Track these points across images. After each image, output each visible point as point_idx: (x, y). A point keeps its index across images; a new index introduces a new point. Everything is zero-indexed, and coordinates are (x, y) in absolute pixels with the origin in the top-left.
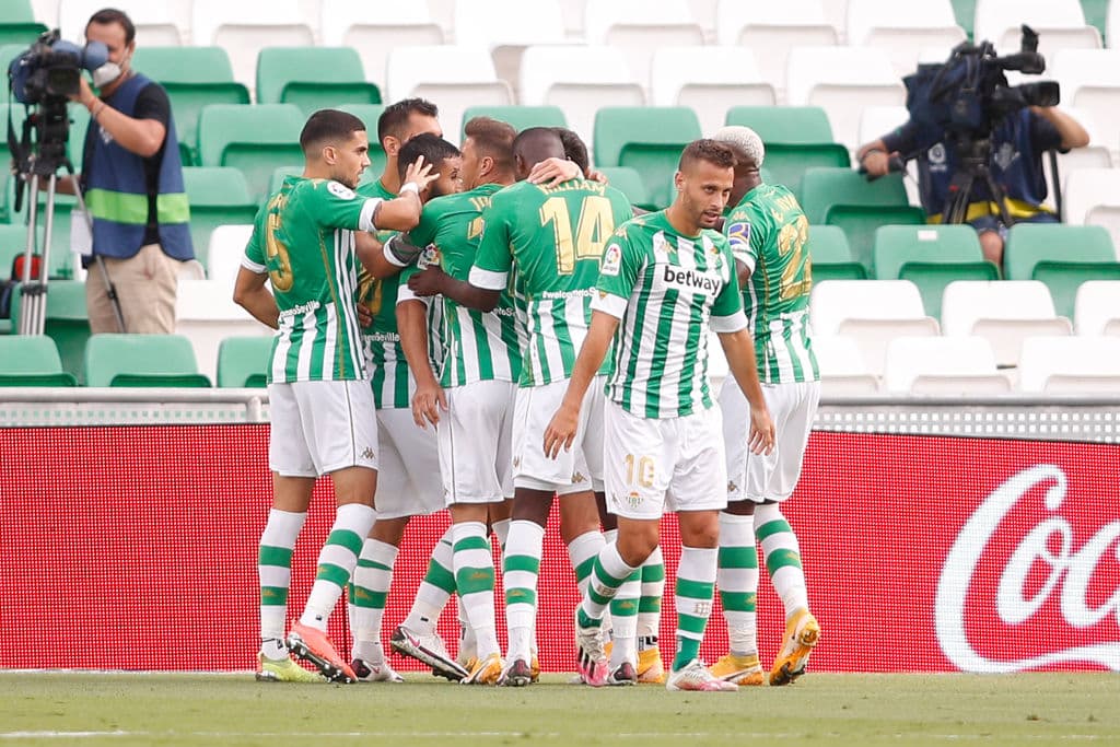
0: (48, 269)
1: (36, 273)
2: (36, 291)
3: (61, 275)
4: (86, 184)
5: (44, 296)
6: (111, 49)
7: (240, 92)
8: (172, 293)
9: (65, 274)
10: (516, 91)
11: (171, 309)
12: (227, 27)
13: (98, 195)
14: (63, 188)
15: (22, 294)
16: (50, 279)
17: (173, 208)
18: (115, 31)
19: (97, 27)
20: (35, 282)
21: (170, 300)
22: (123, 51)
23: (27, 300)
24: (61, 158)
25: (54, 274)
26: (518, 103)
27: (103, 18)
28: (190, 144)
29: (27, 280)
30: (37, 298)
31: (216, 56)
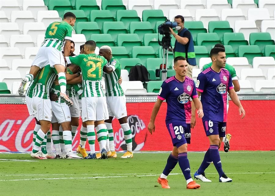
0: (167, 67)
1: (165, 68)
2: (165, 72)
3: (170, 68)
4: (174, 50)
5: (166, 73)
6: (178, 23)
7: (205, 30)
8: (191, 72)
9: (171, 68)
10: (260, 29)
11: (191, 75)
12: (202, 17)
13: (176, 53)
14: (170, 50)
15: (162, 72)
16: (168, 69)
17: (191, 55)
18: (180, 20)
19: (176, 19)
20: (165, 70)
21: (191, 73)
22: (181, 24)
23: (163, 74)
24: (169, 45)
25: (169, 68)
26: (261, 32)
27: (177, 17)
28: (195, 41)
29: (163, 70)
30: (165, 73)
31: (200, 23)
